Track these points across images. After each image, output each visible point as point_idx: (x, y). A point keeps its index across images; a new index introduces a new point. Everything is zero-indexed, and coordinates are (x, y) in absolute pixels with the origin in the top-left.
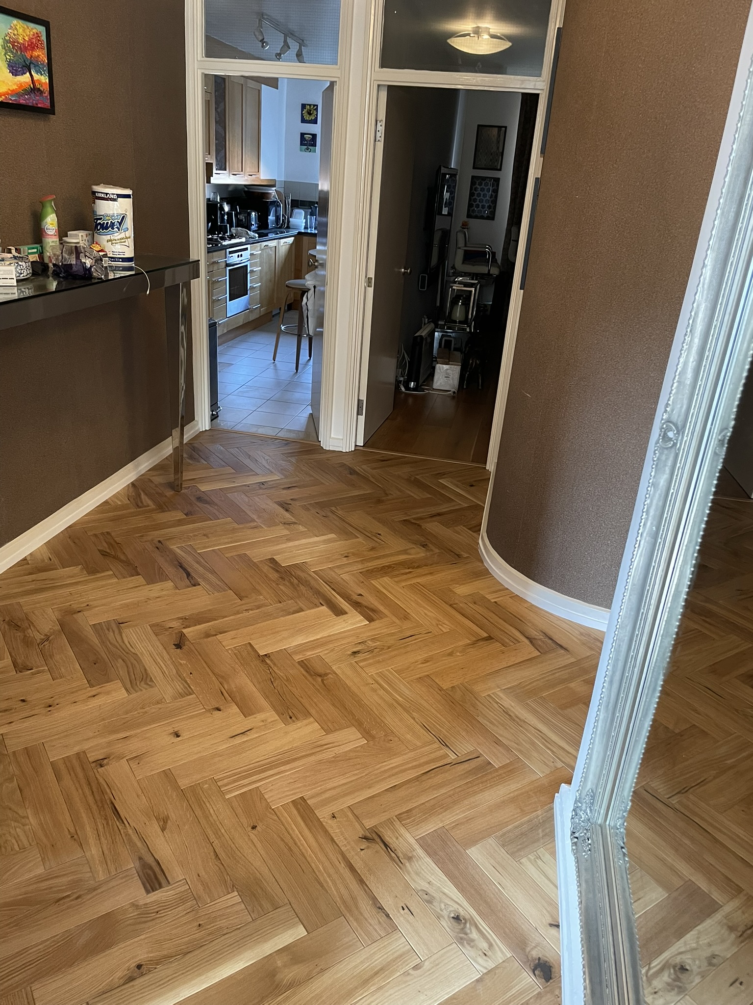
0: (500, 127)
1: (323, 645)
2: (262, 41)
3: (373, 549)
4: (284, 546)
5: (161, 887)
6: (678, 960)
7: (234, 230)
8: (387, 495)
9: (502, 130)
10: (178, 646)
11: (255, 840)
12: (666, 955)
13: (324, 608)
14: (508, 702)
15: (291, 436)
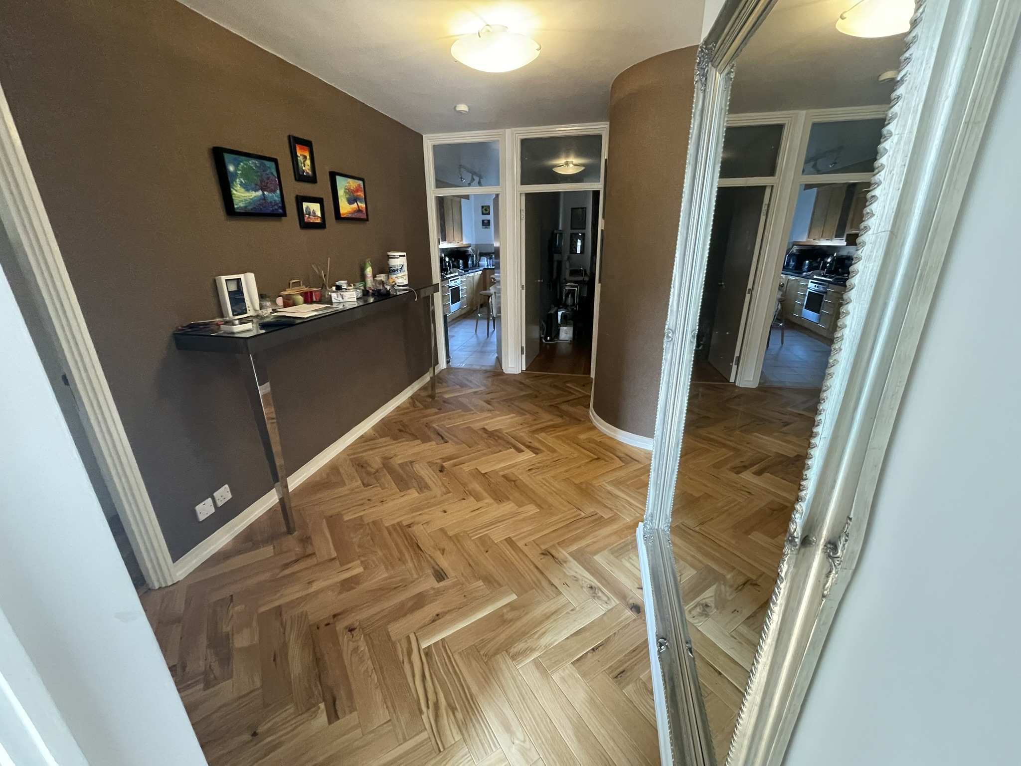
0: (582, 208)
1: (514, 467)
2: (461, 178)
3: (535, 420)
4: (488, 421)
5: (444, 579)
6: (704, 601)
7: (451, 270)
8: (540, 393)
9: (584, 209)
10: (441, 471)
11: (488, 557)
12: (698, 599)
13: (512, 450)
14: (610, 488)
15: (488, 368)
